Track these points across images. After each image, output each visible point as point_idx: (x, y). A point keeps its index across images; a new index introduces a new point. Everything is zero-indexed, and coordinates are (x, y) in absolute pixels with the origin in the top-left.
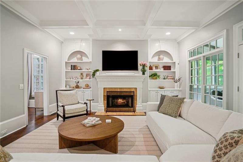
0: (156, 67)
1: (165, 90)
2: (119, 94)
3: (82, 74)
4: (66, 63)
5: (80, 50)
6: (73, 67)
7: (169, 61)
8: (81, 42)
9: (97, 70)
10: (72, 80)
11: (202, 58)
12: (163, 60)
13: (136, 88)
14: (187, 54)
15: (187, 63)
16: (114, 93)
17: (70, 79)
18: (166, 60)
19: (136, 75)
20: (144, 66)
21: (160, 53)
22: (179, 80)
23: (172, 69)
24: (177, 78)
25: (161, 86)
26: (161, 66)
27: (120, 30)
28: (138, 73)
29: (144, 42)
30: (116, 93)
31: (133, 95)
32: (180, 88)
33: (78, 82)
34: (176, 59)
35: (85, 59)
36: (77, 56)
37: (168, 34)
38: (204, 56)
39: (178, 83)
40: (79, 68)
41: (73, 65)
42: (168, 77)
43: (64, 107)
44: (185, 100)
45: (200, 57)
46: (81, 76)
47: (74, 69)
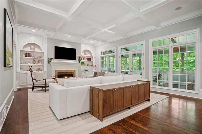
0: (84, 58)
1: (89, 71)
2: (65, 74)
3: (34, 60)
4: (21, 51)
5: (35, 43)
6: (27, 55)
7: (90, 56)
8: (35, 37)
9: (52, 59)
10: (25, 64)
11: (107, 56)
12: (87, 55)
13: (75, 70)
14: (100, 53)
15: (100, 58)
16: (62, 73)
17: (24, 64)
18: (88, 55)
19: (75, 62)
20: (80, 58)
21: (85, 51)
22: (95, 66)
23: (91, 60)
24: (94, 65)
25: (86, 69)
26: (86, 58)
27: (69, 36)
28: (76, 62)
29: (79, 44)
30: (63, 73)
31: (73, 74)
32: (95, 70)
33: (32, 66)
34: (93, 55)
35: (37, 50)
36: (31, 47)
37: (92, 42)
38: (108, 56)
39: (95, 67)
40: (32, 56)
41: (27, 53)
42: (89, 64)
43: (45, 80)
44: (105, 73)
45: (106, 56)
46: (34, 62)
47: (28, 57)
